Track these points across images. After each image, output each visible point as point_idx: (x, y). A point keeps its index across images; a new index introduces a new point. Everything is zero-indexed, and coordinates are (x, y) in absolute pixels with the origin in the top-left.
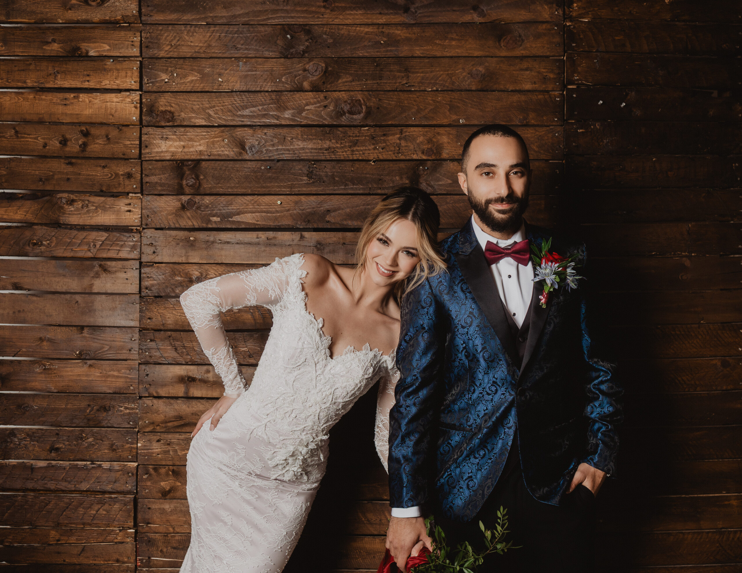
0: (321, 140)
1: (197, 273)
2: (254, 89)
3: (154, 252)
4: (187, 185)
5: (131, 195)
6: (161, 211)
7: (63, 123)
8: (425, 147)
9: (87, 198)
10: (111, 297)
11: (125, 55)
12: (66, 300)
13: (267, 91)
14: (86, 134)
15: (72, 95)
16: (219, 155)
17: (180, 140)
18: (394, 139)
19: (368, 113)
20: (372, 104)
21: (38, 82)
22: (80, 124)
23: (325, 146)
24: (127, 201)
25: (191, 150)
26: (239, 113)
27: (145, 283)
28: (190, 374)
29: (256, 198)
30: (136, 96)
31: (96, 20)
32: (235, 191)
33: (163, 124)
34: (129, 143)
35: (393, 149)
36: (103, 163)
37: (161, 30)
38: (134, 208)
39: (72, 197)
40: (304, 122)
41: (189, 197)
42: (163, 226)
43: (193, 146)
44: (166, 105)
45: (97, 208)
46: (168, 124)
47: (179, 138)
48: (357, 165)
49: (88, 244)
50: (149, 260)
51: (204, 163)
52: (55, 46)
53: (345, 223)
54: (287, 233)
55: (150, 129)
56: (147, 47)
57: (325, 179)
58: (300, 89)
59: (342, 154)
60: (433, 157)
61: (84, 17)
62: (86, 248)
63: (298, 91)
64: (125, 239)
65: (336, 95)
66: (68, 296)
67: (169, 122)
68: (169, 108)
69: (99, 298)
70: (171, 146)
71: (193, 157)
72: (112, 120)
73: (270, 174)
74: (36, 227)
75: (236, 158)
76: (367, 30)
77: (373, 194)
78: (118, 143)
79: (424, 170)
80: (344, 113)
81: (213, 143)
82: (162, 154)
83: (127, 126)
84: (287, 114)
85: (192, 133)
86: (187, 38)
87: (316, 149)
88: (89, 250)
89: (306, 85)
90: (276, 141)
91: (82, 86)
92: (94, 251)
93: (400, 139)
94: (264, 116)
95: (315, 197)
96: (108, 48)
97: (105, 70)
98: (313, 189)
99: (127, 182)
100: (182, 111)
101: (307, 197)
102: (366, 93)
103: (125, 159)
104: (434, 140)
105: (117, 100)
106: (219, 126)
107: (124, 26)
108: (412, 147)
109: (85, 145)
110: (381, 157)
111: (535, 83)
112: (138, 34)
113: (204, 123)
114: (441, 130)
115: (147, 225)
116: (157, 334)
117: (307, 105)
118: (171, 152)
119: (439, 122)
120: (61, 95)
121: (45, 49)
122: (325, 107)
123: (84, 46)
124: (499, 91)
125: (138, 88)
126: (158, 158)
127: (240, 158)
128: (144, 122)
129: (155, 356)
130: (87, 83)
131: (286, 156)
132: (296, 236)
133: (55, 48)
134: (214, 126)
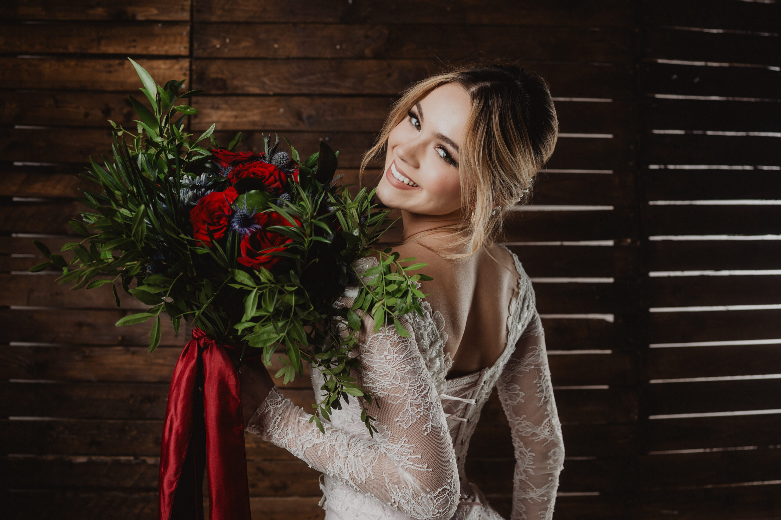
2: (312, 56)
7: (106, 92)
11: (175, 19)
13: (326, 59)
15: (117, 62)
16: (273, 125)
17: (232, 109)
21: (81, 48)
22: (125, 92)
25: (245, 120)
26: (297, 81)
30: (186, 64)
33: (214, 92)
40: (366, 91)
43: (245, 116)
44: (217, 73)
46: (219, 92)
51: (257, 134)
55: (200, 98)
56: (198, 11)
58: (361, 57)
63: (358, 59)
65: (400, 63)
67: (220, 90)
68: (220, 76)
70: (222, 115)
71: (246, 128)
75: (292, 129)
81: (268, 113)
84: (348, 83)
85: (244, 102)
89: (368, 52)
90: (335, 111)
91: (127, 52)
94: (323, 84)
96: (157, 12)
97: (152, 35)
100: (234, 79)
105: (166, 67)
106: (275, 95)
109: (129, 115)
113: (257, 91)
117: (369, 73)
118: (223, 122)
120: (105, 62)
121: (89, 14)
123: (130, 10)
125: (188, 54)
127: (297, 129)
128: (194, 90)
130: (133, 49)
131: (346, 128)
133: (100, 11)
134: (267, 95)
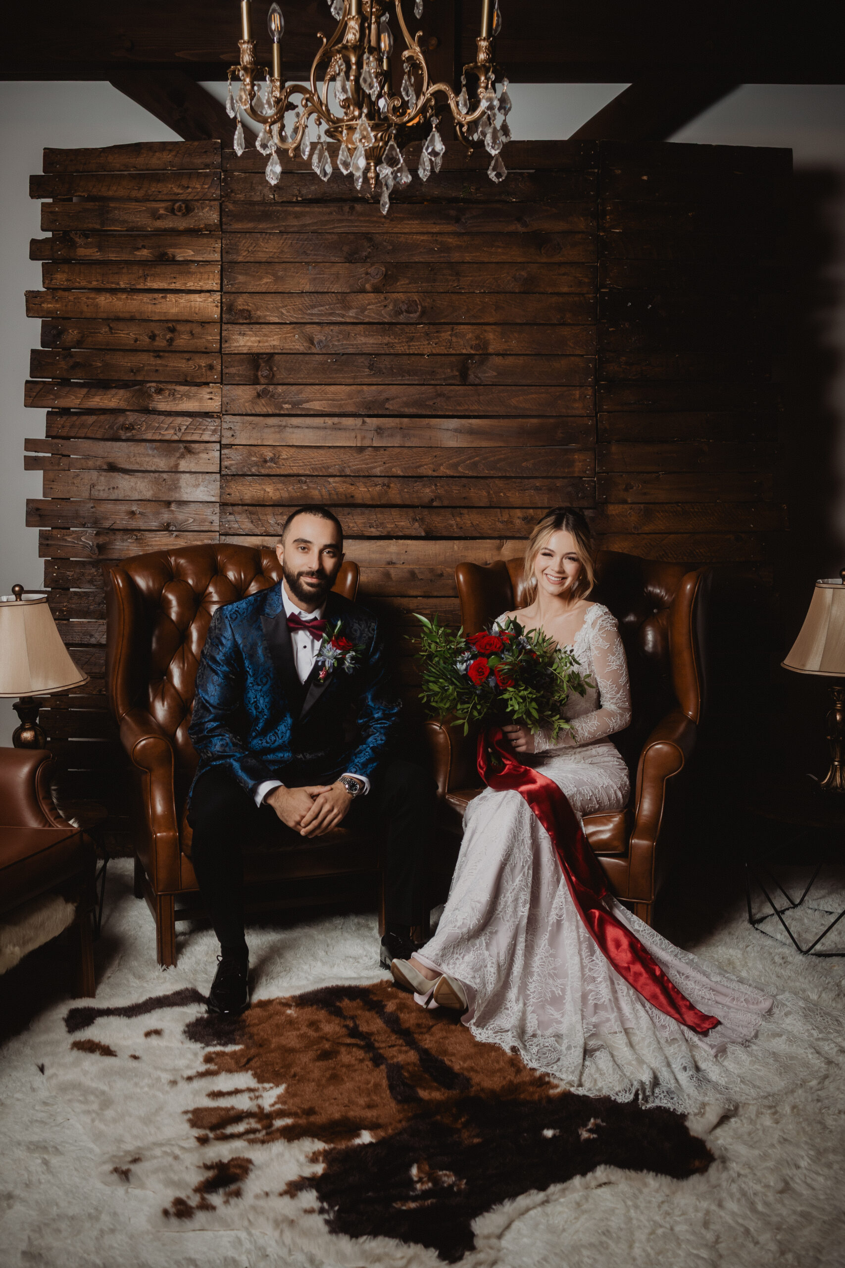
0: (381, 336)
1: (270, 454)
2: (322, 290)
3: (233, 436)
4: (262, 375)
5: (211, 385)
6: (239, 399)
7: (152, 321)
8: (474, 343)
9: (174, 387)
10: (195, 475)
11: (208, 259)
12: (155, 478)
13: (333, 293)
14: (173, 330)
15: (161, 295)
16: (290, 349)
17: (256, 336)
18: (446, 335)
19: (423, 313)
20: (426, 304)
21: (130, 284)
22: (167, 321)
23: (385, 341)
24: (209, 390)
25: (266, 344)
26: (309, 311)
27: (226, 463)
28: (265, 544)
29: (323, 387)
30: (217, 297)
31: (181, 228)
32: (305, 381)
33: (241, 321)
34: (211, 338)
35: (445, 344)
36: (187, 356)
37: (240, 238)
38: (216, 396)
39: (161, 386)
40: (367, 320)
41: (264, 386)
42: (240, 412)
43: (267, 341)
44: (243, 305)
45: (182, 396)
46: (245, 321)
47: (256, 334)
48: (413, 358)
49: (174, 428)
50: (228, 443)
51: (277, 356)
52: (145, 252)
53: (402, 410)
54: (351, 419)
55: (229, 326)
56: (227, 252)
57: (384, 370)
58: (363, 291)
59: (399, 349)
60: (481, 352)
61: (171, 226)
62: (172, 432)
63: (360, 292)
64: (207, 423)
65: (395, 295)
66: (156, 475)
67: (246, 319)
68: (246, 307)
69: (184, 476)
70: (248, 340)
71: (267, 351)
72: (197, 318)
73: (335, 367)
74: (128, 413)
75: (306, 351)
76: (422, 238)
77: (427, 385)
78: (201, 338)
79: (472, 363)
80: (402, 313)
81: (285, 338)
82: (240, 348)
83: (209, 323)
84: (352, 313)
85: (266, 329)
86: (262, 244)
87: (377, 344)
88: (176, 434)
89: (368, 287)
90: (341, 337)
91: (169, 288)
92: (180, 434)
93: (451, 335)
94: (331, 314)
95: (376, 386)
96: (193, 253)
97: (190, 273)
98: (374, 380)
99: (209, 373)
100: (257, 310)
101: (368, 387)
102: (421, 294)
103: (206, 352)
104: (482, 337)
105: (201, 300)
106: (291, 323)
107: (205, 234)
108: (462, 343)
109: (171, 340)
110: (434, 352)
111: (571, 286)
112: (219, 241)
113: (277, 320)
114: (487, 328)
115: (226, 411)
116: (235, 508)
117: (369, 304)
118: (248, 346)
119: (486, 321)
120: (150, 296)
121: (136, 255)
122: (385, 306)
123: (170, 251)
124: (539, 293)
125: (219, 289)
126: (236, 352)
127: (309, 352)
128: (224, 319)
129: (233, 528)
130: (173, 285)
131: (351, 351)
132: (359, 421)
133: (145, 253)
134: (286, 324)
